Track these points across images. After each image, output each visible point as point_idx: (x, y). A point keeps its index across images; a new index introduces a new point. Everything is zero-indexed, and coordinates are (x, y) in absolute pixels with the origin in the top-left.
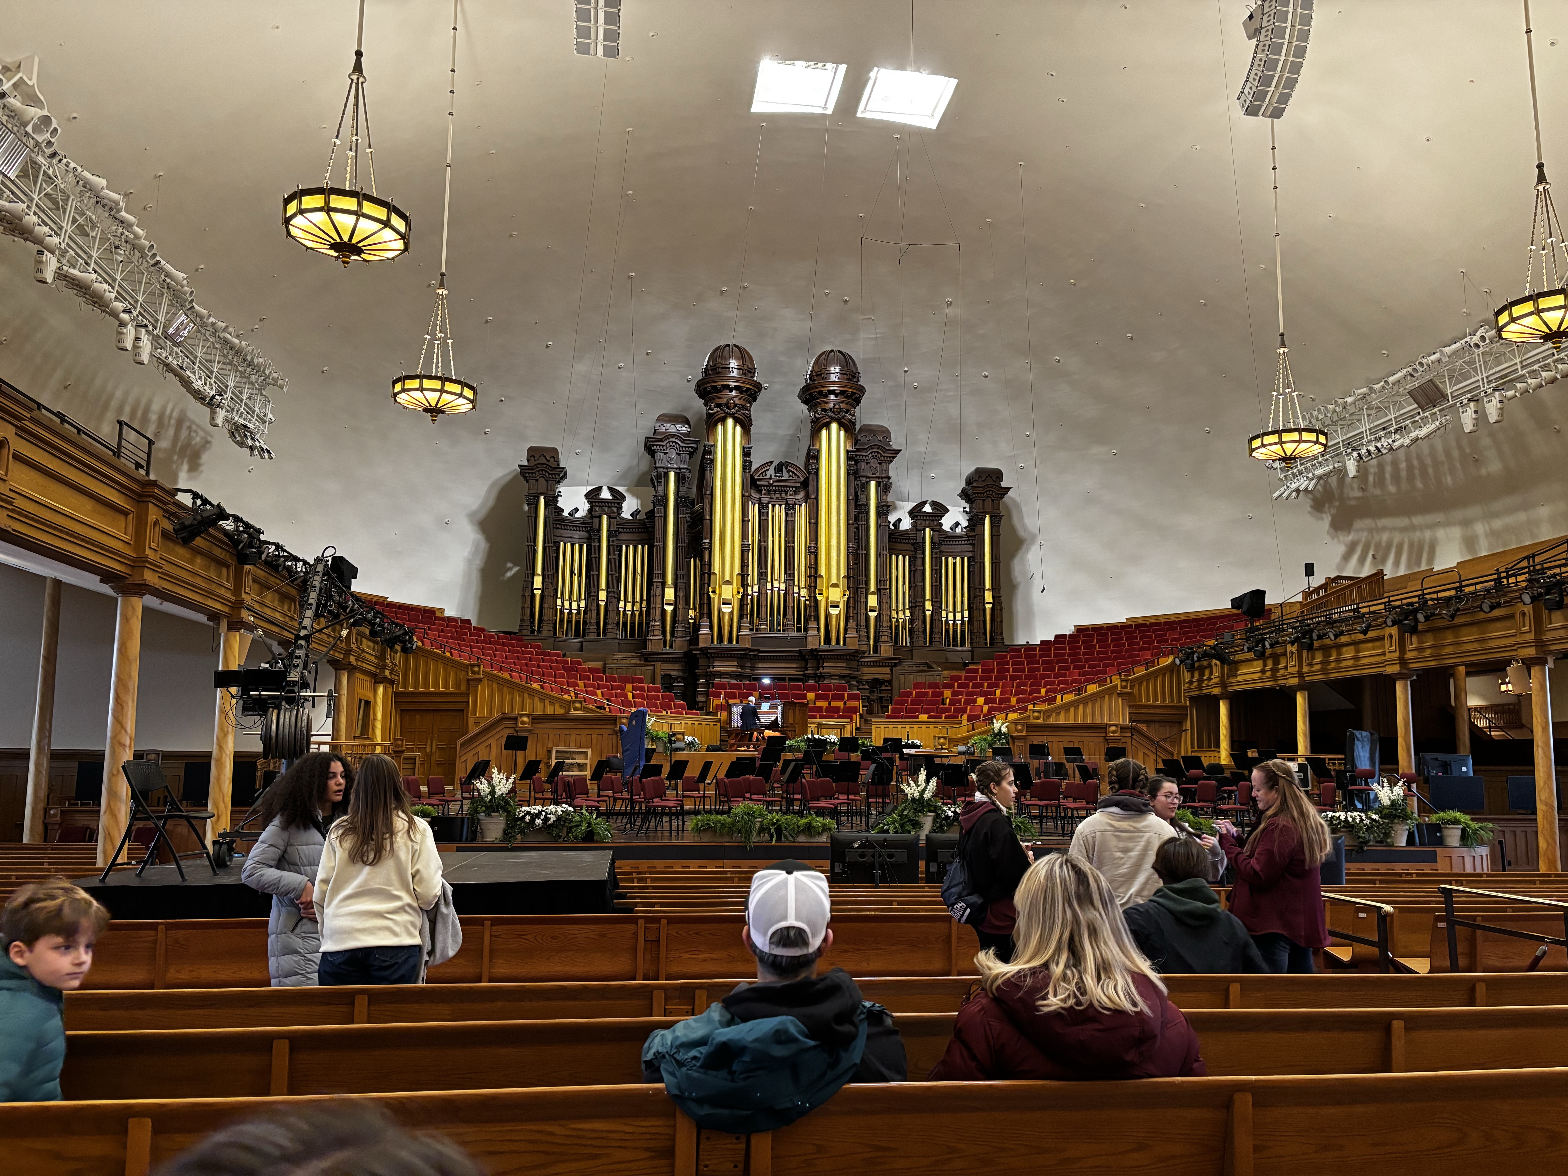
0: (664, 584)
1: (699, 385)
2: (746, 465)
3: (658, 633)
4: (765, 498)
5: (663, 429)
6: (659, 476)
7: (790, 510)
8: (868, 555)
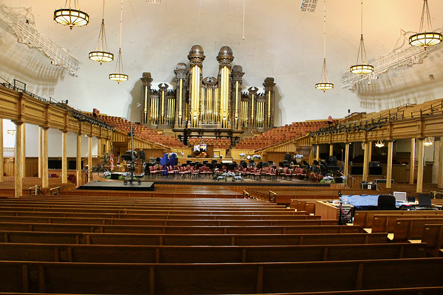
0: (179, 110)
1: (188, 56)
2: (201, 78)
3: (177, 124)
4: (206, 87)
5: (178, 68)
6: (178, 80)
7: (213, 90)
8: (235, 102)
